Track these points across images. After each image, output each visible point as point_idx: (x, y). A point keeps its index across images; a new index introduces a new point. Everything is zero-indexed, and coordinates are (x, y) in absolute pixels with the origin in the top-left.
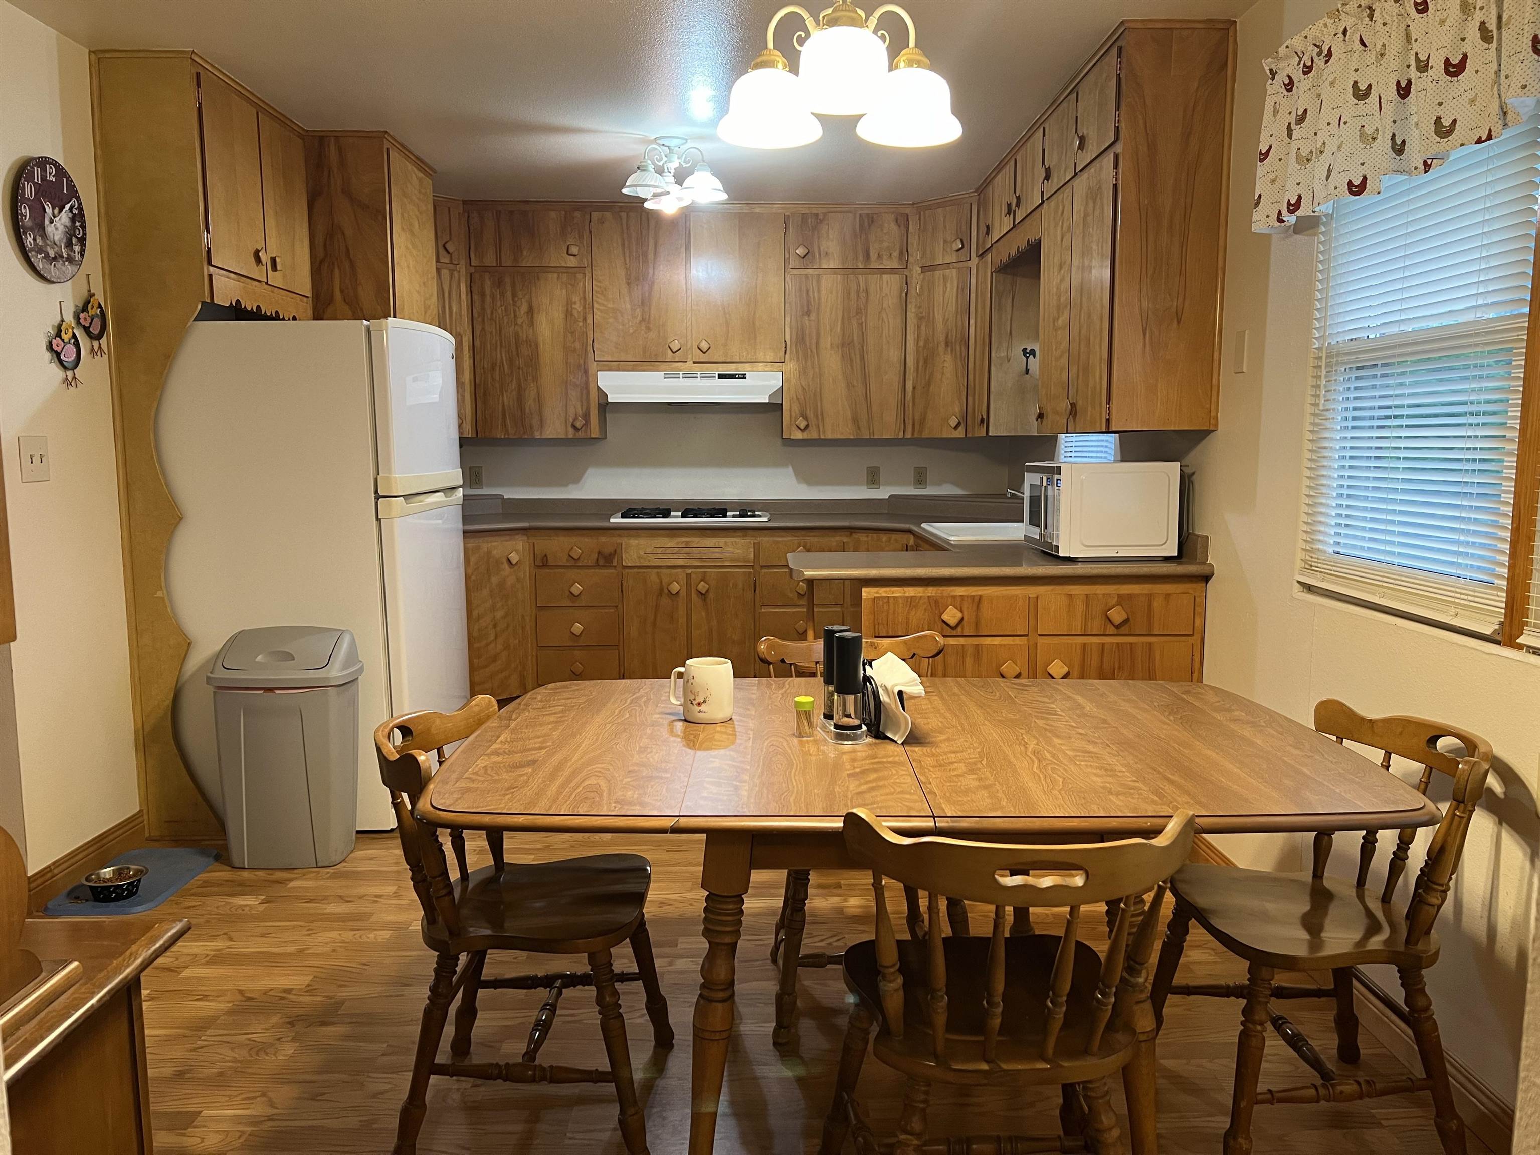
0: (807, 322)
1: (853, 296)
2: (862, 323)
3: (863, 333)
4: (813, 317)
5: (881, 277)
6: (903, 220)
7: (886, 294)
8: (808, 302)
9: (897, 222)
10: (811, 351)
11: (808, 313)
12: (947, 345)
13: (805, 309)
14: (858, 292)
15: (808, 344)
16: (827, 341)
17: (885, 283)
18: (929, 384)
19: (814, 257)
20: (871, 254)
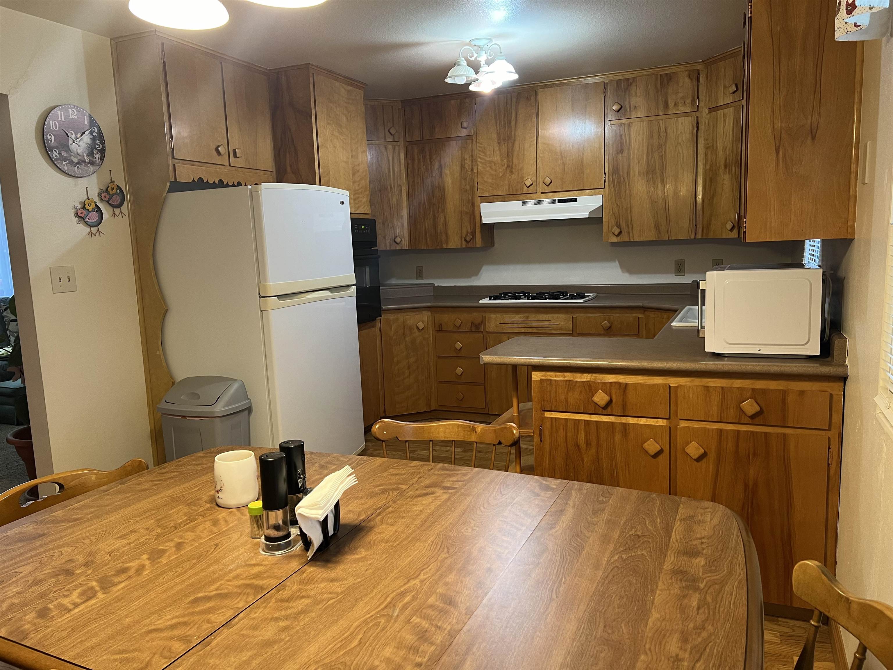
0: (621, 158)
1: (656, 135)
2: (662, 156)
3: (663, 163)
4: (625, 154)
5: (677, 120)
6: (695, 75)
7: (681, 132)
8: (622, 144)
9: (690, 77)
10: (624, 179)
11: (621, 151)
12: (726, 166)
13: (620, 149)
14: (659, 132)
15: (621, 174)
16: (635, 170)
17: (680, 124)
18: (713, 197)
19: (626, 110)
20: (670, 104)
